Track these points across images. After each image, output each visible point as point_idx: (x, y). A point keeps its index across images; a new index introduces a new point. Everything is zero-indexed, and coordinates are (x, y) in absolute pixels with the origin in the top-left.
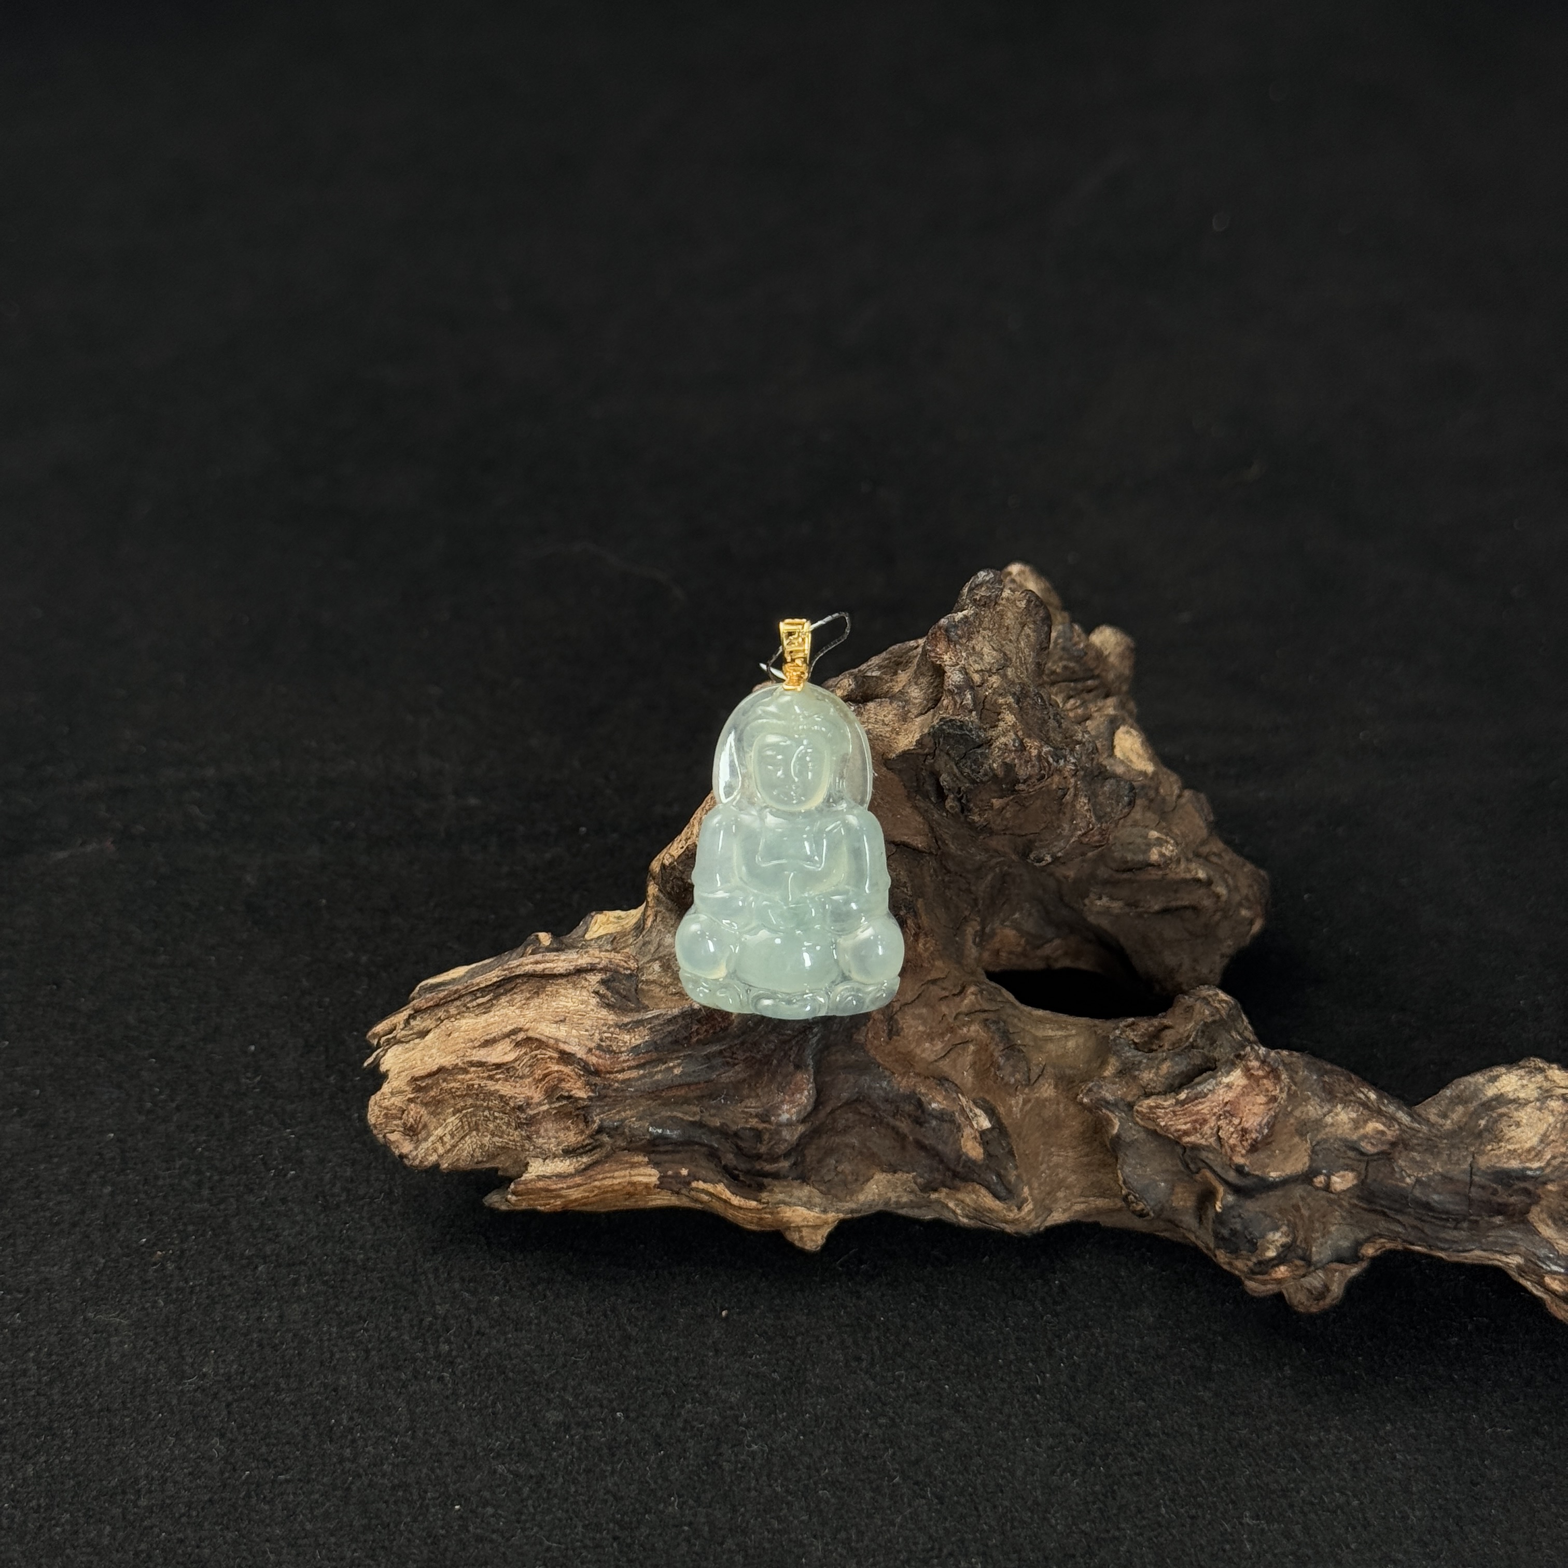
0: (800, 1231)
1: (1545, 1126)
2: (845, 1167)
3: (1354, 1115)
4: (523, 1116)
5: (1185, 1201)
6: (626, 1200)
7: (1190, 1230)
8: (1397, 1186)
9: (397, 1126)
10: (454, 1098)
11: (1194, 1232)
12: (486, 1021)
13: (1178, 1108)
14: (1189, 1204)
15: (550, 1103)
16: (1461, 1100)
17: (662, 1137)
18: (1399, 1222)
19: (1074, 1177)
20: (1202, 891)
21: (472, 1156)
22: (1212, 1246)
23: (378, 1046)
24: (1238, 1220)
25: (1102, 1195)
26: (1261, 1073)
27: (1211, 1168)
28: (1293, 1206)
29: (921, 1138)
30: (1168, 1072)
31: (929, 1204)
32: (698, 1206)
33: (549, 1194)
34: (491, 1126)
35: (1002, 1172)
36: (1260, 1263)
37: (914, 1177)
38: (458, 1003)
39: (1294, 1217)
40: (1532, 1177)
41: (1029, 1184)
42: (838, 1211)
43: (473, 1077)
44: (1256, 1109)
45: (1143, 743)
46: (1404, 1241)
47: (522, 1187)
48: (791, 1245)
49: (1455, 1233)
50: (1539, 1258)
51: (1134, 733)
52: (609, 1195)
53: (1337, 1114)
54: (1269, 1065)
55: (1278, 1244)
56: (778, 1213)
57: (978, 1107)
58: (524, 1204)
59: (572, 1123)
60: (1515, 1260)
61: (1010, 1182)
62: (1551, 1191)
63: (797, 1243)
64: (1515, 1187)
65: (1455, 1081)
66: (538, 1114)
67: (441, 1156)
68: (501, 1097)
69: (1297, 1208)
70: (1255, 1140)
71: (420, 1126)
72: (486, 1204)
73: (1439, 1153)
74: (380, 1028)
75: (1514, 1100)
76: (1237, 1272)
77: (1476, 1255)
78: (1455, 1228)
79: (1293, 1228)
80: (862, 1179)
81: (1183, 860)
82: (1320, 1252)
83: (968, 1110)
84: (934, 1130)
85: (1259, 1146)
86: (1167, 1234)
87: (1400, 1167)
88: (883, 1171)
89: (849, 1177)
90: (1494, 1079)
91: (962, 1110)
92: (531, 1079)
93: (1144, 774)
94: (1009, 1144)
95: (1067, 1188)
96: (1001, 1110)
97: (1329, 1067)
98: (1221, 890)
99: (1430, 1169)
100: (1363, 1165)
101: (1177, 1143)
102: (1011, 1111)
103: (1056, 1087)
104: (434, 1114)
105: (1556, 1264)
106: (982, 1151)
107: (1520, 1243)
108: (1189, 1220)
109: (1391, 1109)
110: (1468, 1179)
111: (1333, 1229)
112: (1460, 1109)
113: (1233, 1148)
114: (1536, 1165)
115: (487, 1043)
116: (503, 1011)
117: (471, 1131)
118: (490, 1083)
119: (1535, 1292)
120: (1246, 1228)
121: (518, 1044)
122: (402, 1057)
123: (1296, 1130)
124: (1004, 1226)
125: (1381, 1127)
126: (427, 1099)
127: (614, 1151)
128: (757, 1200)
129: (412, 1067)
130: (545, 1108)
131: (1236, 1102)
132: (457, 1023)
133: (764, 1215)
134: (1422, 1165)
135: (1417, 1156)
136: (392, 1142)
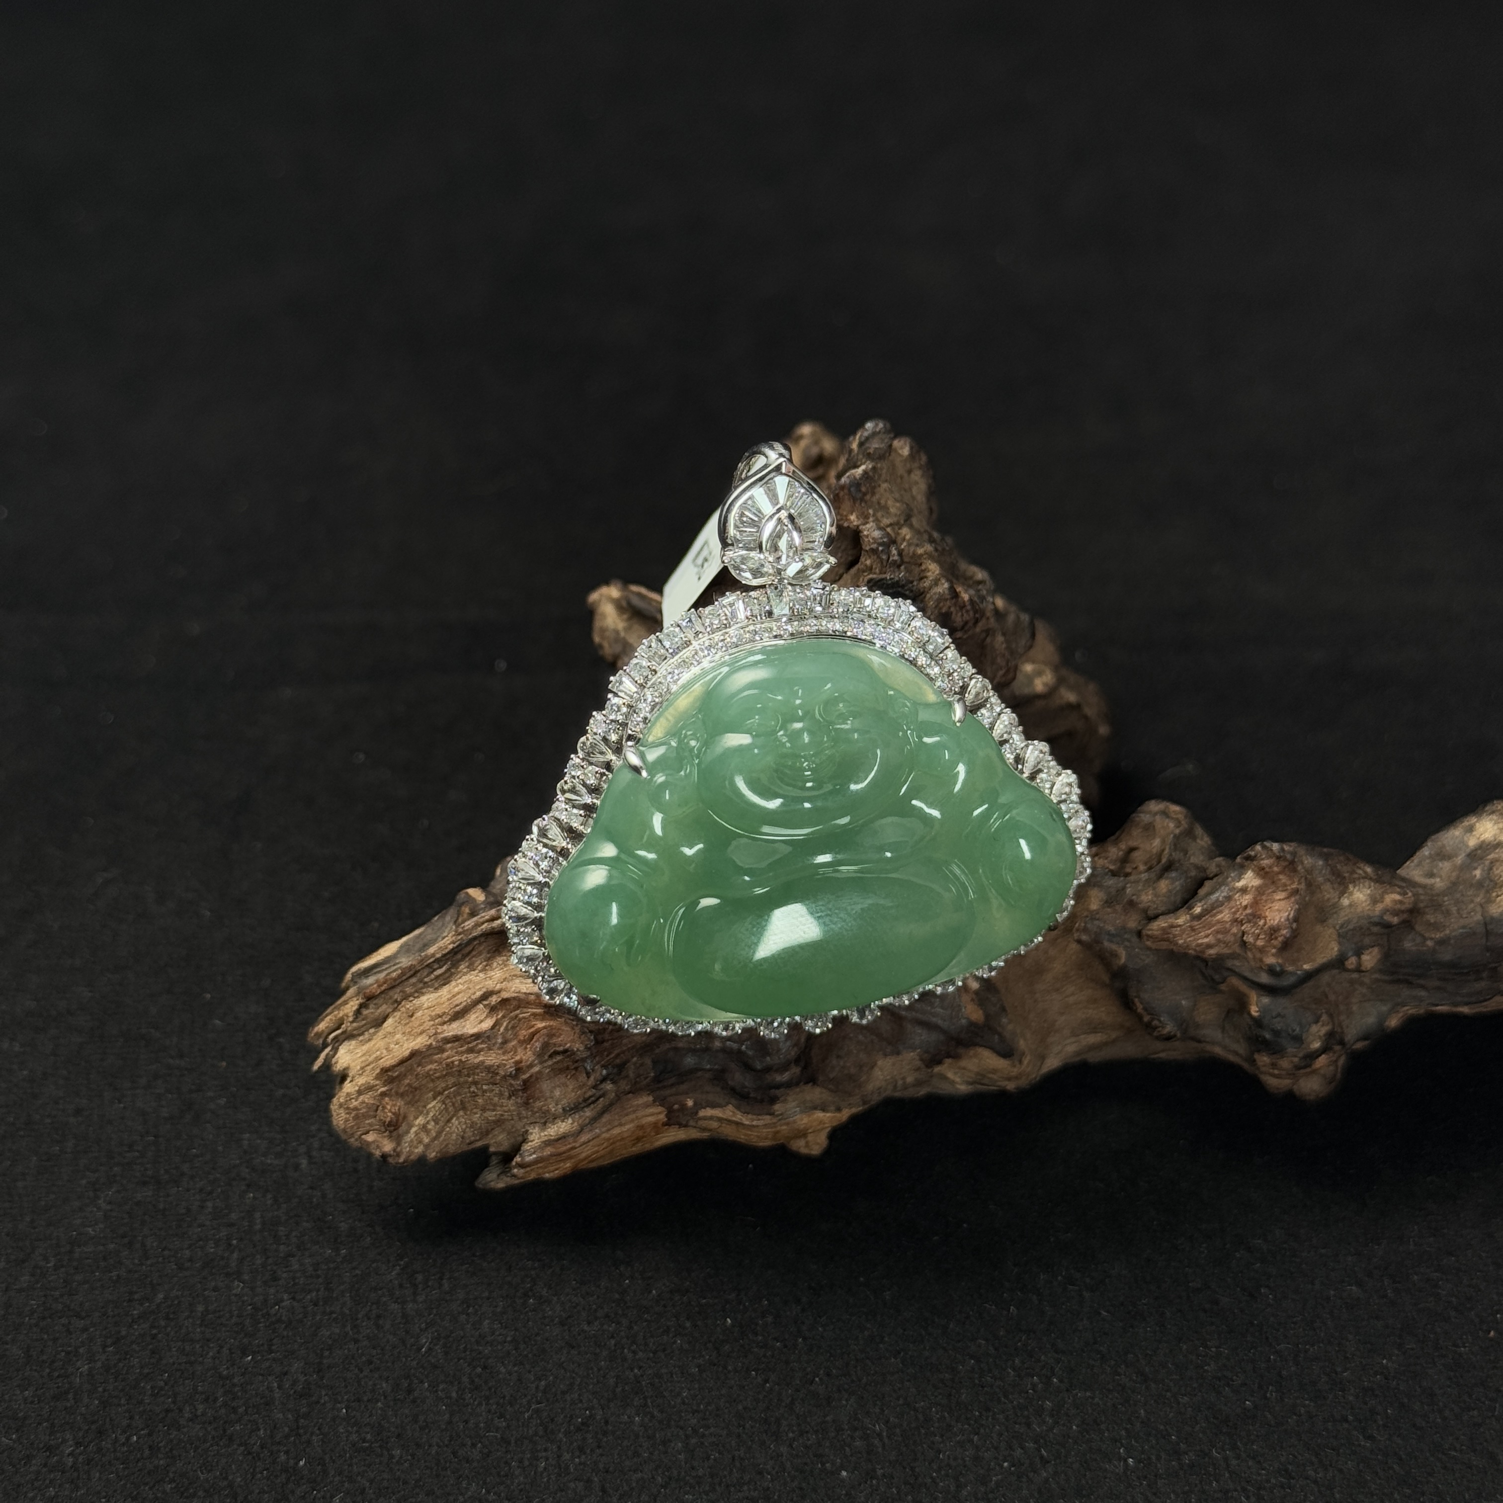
0: (808, 1136)
3: (1369, 892)
4: (513, 1082)
5: (1209, 1014)
6: (634, 1145)
7: (1212, 1043)
8: (1419, 952)
9: (370, 1125)
10: (433, 1081)
11: (1218, 1044)
12: (449, 991)
13: (1195, 923)
14: (1209, 1017)
15: (541, 1063)
18: (1422, 986)
20: (1076, 715)
21: (463, 1137)
22: (1244, 1053)
23: (325, 1045)
24: (1278, 1019)
26: (1276, 869)
27: (1238, 975)
28: (1323, 994)
30: (1170, 891)
31: (928, 1079)
32: (706, 1135)
33: (558, 1159)
34: (480, 1101)
35: (1000, 1030)
36: (1304, 1057)
37: (917, 1055)
38: (414, 980)
41: (1023, 1035)
42: (850, 1106)
43: (452, 1055)
46: (1428, 1004)
47: (527, 1158)
48: (797, 1154)
49: (1476, 985)
52: (618, 1144)
53: (1351, 894)
54: (1285, 859)
55: (1321, 1034)
56: (790, 1123)
58: (532, 1175)
59: (571, 1078)
61: (1007, 1038)
63: (804, 1151)
65: (1429, 840)
66: (531, 1076)
67: (427, 1146)
68: (489, 1069)
70: (1285, 937)
71: (400, 1120)
72: (480, 1186)
74: (322, 1026)
77: (1494, 1003)
78: (1476, 980)
79: (1331, 1016)
80: (865, 1069)
85: (1291, 941)
87: (1418, 932)
89: (853, 1071)
92: (514, 1043)
98: (1089, 711)
99: (1444, 927)
100: (1386, 939)
101: (1197, 957)
104: (411, 1103)
106: (981, 1012)
110: (1483, 930)
112: (1446, 865)
113: (1262, 950)
116: (465, 978)
117: (457, 1111)
118: (471, 1056)
120: (1287, 1026)
121: (493, 1009)
122: (361, 1051)
123: (1318, 917)
124: (1007, 1083)
125: (1397, 897)
126: (402, 1090)
127: (618, 1098)
128: (770, 1114)
129: (378, 1059)
130: (536, 1069)
131: (1255, 903)
132: (416, 1002)
133: (779, 1128)
134: (1436, 926)
135: (1431, 918)
136: (369, 1144)
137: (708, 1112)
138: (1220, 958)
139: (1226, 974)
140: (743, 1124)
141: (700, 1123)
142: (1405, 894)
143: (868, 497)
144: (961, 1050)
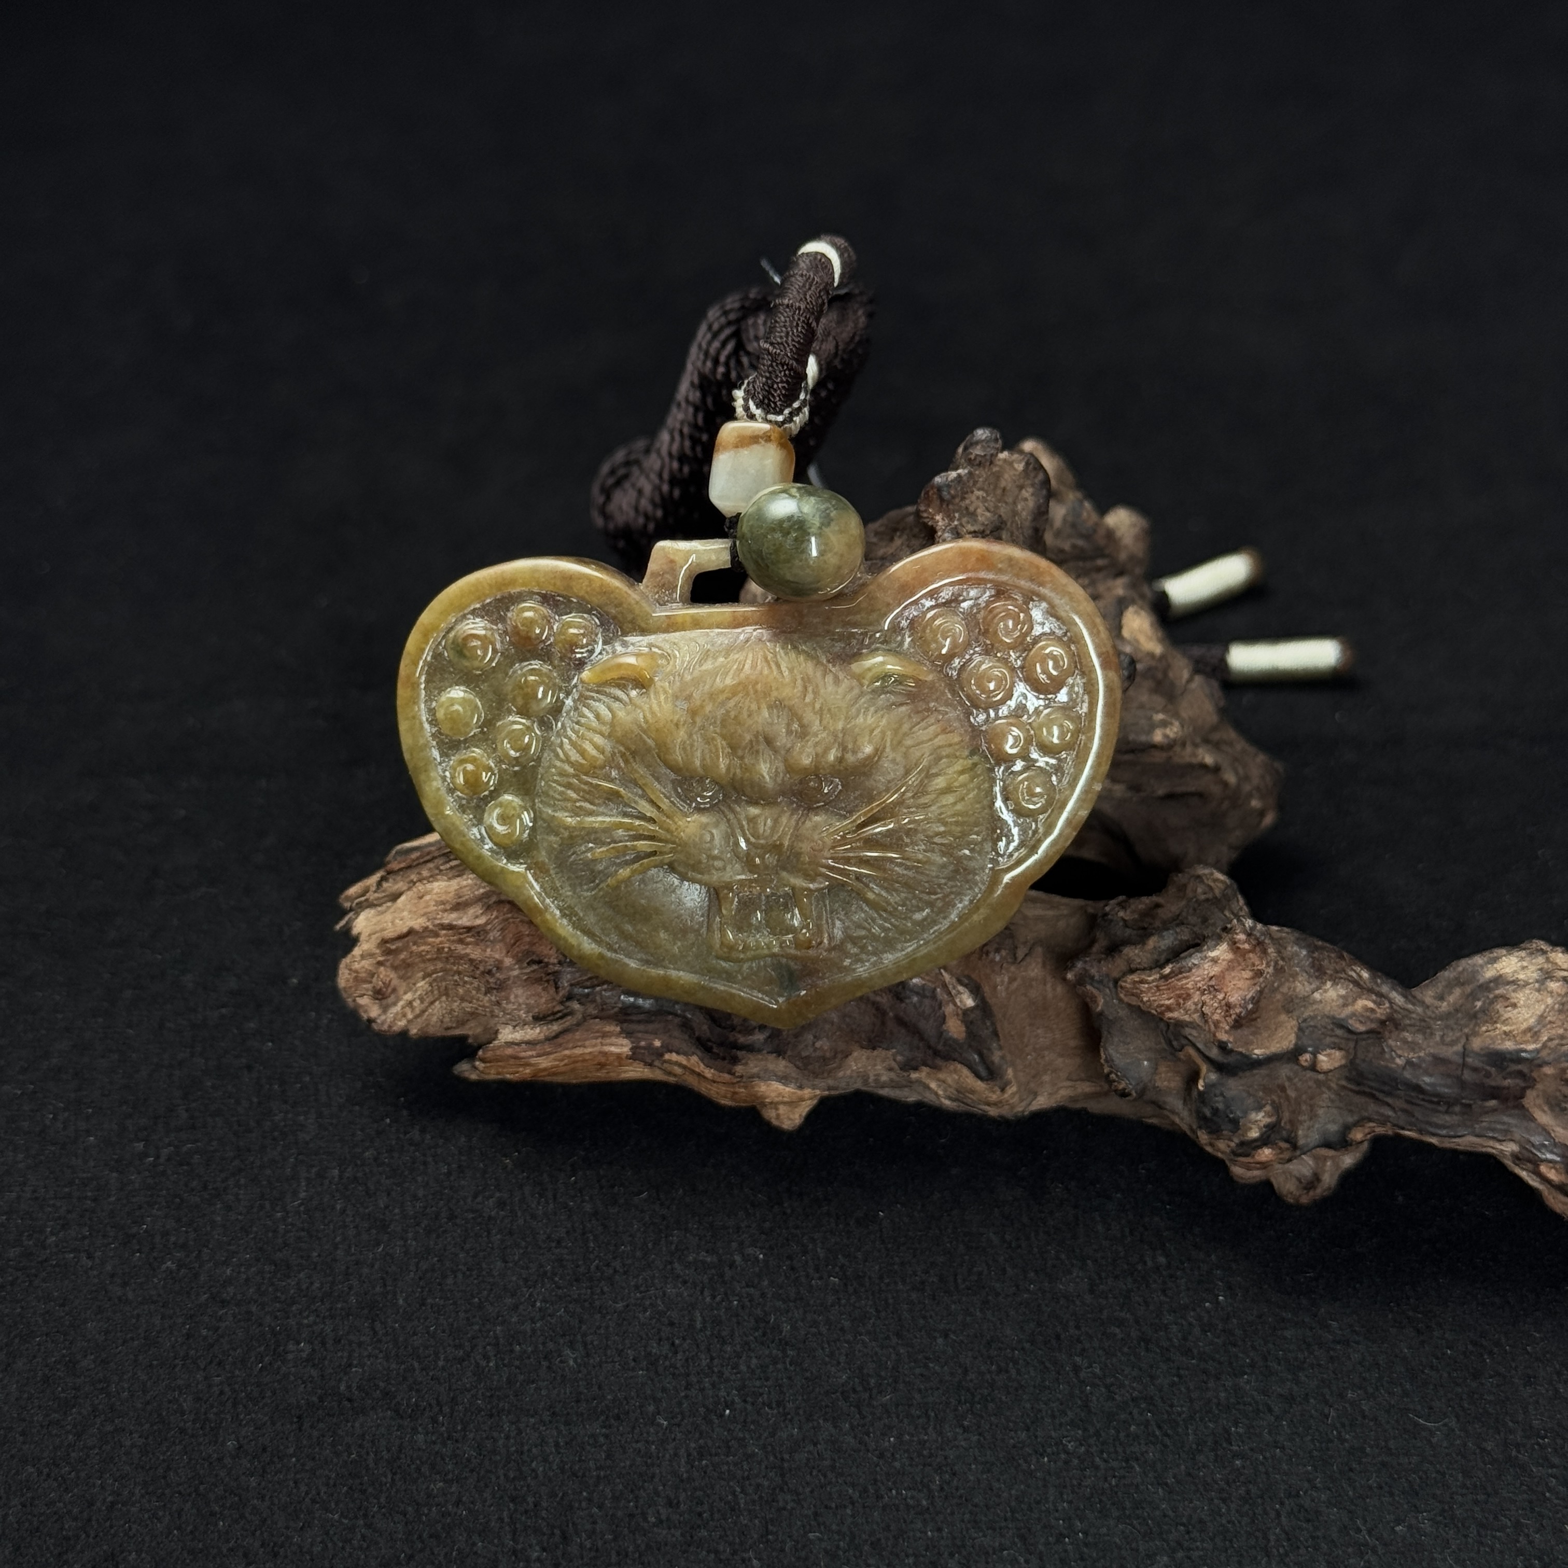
0: (777, 1109)
1: (1543, 1007)
2: (823, 1044)
3: (1343, 992)
4: (491, 980)
5: (1169, 1081)
6: (598, 1070)
7: (1173, 1112)
8: (1387, 1067)
9: (367, 990)
10: (424, 961)
11: (1178, 1114)
12: (458, 884)
13: (1162, 982)
14: (1173, 1085)
15: (521, 968)
16: (1458, 982)
17: (633, 1006)
18: (1388, 1105)
19: (1060, 1060)
20: (1208, 778)
21: (442, 1022)
22: (1195, 1127)
23: (351, 910)
24: (1220, 1099)
25: (1089, 1079)
26: (1247, 946)
27: (1194, 1045)
28: (1279, 1086)
29: (902, 1014)
30: (1155, 948)
31: (910, 1084)
32: (672, 1079)
33: (518, 1062)
34: (461, 991)
35: (985, 1051)
36: (1242, 1144)
37: (894, 1055)
38: (431, 865)
39: (1279, 1097)
40: (1526, 1059)
41: (1013, 1064)
42: (814, 1087)
43: (443, 940)
44: (1240, 984)
45: (1152, 625)
46: (1394, 1125)
47: (489, 1054)
48: (768, 1124)
49: (1447, 1118)
50: (1533, 1145)
51: (1143, 613)
52: (579, 1064)
53: (1326, 991)
54: (1257, 939)
55: (1262, 1124)
56: (753, 1087)
57: (961, 983)
58: (493, 1071)
59: (544, 989)
60: (1510, 1148)
61: (993, 1062)
62: (1546, 1075)
63: (775, 1122)
64: (1509, 1070)
65: (1454, 964)
66: (508, 979)
67: (409, 1021)
68: (471, 961)
69: (1283, 1089)
70: (1239, 1015)
71: (390, 990)
72: (456, 1072)
73: (1432, 1034)
74: (353, 890)
75: (1514, 982)
76: (1220, 1155)
77: (1467, 1142)
78: (1447, 1112)
79: (1277, 1108)
80: (840, 1056)
81: (1188, 744)
82: (1307, 1135)
83: (950, 987)
84: (915, 1006)
85: (1244, 1022)
86: (1154, 1121)
87: (1390, 1047)
88: (862, 1047)
89: (828, 1055)
90: (1495, 960)
91: (945, 986)
92: (501, 944)
93: (1151, 655)
94: (993, 1024)
95: (1055, 1071)
96: (986, 989)
97: (1320, 943)
98: (1231, 778)
99: (1421, 1049)
100: (1352, 1045)
101: (1161, 1019)
102: (995, 987)
103: (1044, 965)
104: (402, 978)
105: (1552, 1152)
106: (964, 1029)
107: (1514, 1129)
108: (1175, 1103)
109: (1385, 989)
110: (1461, 1061)
111: (1321, 1112)
112: (1457, 992)
113: (1217, 1024)
114: (1531, 1047)
115: (459, 906)
117: (440, 996)
118: (460, 947)
119: (1531, 1183)
120: (1228, 1107)
121: (488, 908)
122: (374, 920)
123: (1283, 1007)
124: (987, 1108)
125: (1371, 1005)
126: (397, 963)
127: (584, 1019)
128: (730, 1073)
129: (383, 930)
130: (516, 973)
131: (1220, 977)
132: (429, 886)
133: (737, 1090)
134: (1413, 1046)
135: (1408, 1036)
136: (361, 1006)
137: (674, 1057)
138: (1180, 1024)
139: (1184, 1042)
140: (705, 1077)
141: (666, 1065)
142: (1379, 1004)
143: (957, 500)
144: (939, 1062)
